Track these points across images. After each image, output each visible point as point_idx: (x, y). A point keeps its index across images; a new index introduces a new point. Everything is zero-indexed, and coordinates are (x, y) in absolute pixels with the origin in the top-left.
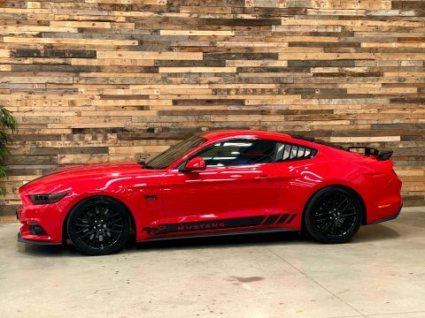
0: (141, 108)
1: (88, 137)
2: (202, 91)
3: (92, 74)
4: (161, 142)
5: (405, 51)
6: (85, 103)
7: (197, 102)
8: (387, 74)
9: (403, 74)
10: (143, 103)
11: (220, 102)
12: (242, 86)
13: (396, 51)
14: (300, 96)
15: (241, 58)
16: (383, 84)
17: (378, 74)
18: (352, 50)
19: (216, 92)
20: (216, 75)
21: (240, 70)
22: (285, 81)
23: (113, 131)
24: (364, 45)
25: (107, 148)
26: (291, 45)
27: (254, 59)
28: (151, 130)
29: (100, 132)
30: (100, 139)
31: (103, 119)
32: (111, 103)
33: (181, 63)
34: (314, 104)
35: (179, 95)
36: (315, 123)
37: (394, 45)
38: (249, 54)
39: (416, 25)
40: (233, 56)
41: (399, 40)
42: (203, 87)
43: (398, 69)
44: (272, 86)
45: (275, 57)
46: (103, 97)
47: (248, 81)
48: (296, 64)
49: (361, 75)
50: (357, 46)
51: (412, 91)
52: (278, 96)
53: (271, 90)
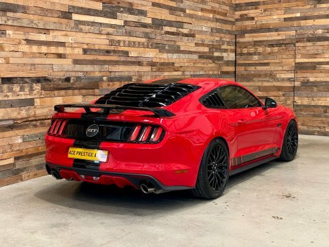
0: (60, 56)
1: (16, 88)
2: (101, 42)
3: (18, 15)
4: (76, 91)
5: (204, 19)
6: (13, 49)
7: (99, 51)
8: (196, 36)
9: (203, 37)
10: (61, 50)
11: (115, 52)
12: (126, 38)
13: (201, 18)
14: (158, 50)
15: (126, 12)
16: (196, 44)
17: (193, 36)
18: (182, 14)
19: (112, 42)
20: (111, 26)
21: (126, 23)
22: (151, 36)
23: (38, 80)
24: (188, 11)
25: (33, 99)
26: (153, 4)
27: (133, 14)
28: (68, 79)
29: (26, 82)
30: (27, 90)
31: (29, 68)
32: (35, 49)
33: (88, 12)
34: (165, 57)
35: (87, 44)
36: (166, 74)
37: (200, 13)
38: (130, 9)
40: (122, 9)
41: (202, 10)
42: (103, 37)
43: (201, 32)
44: (143, 40)
45: (143, 13)
46: (29, 42)
47: (129, 34)
48: (156, 22)
49: (186, 35)
50: (183, 10)
52: (147, 50)
53: (143, 44)
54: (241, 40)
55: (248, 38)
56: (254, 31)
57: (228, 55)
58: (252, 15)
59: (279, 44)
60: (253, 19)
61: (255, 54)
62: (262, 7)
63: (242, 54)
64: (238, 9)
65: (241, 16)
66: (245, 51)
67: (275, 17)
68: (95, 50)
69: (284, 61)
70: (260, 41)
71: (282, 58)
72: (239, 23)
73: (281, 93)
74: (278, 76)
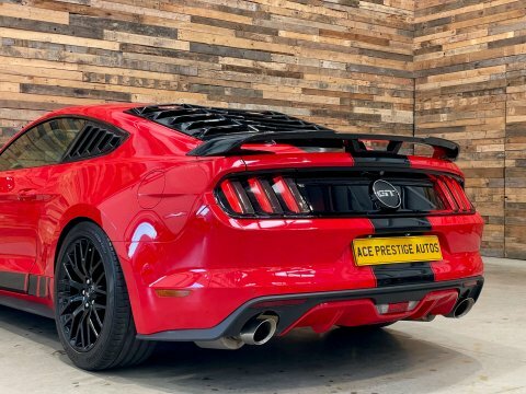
2: (68, 75)
5: (327, 48)
7: (59, 90)
8: (307, 77)
9: (325, 79)
11: (96, 93)
12: (127, 73)
13: (317, 46)
14: (205, 96)
15: (126, 30)
16: (304, 90)
17: (298, 76)
18: (268, 38)
19: (89, 77)
20: (89, 51)
21: (124, 47)
22: (186, 71)
24: (282, 34)
26: (195, 19)
27: (143, 33)
33: (35, 26)
35: (31, 77)
37: (316, 39)
38: (137, 26)
39: (339, 15)
40: (115, 25)
41: (321, 32)
42: (68, 67)
43: (320, 70)
44: (169, 77)
45: (172, 34)
47: (135, 66)
48: (200, 49)
49: (278, 74)
50: (274, 33)
51: (334, 101)
52: (177, 93)
53: (167, 83)
54: (422, 87)
55: (432, 83)
56: (443, 69)
57: (394, 113)
58: (438, 42)
59: (478, 90)
60: (439, 48)
61: (442, 110)
62: (454, 26)
63: (423, 112)
64: (417, 33)
65: (423, 44)
66: (428, 106)
67: (474, 42)
68: (50, 88)
69: (488, 121)
70: (451, 88)
71: (486, 117)
72: (419, 58)
73: (483, 181)
74: (479, 150)
